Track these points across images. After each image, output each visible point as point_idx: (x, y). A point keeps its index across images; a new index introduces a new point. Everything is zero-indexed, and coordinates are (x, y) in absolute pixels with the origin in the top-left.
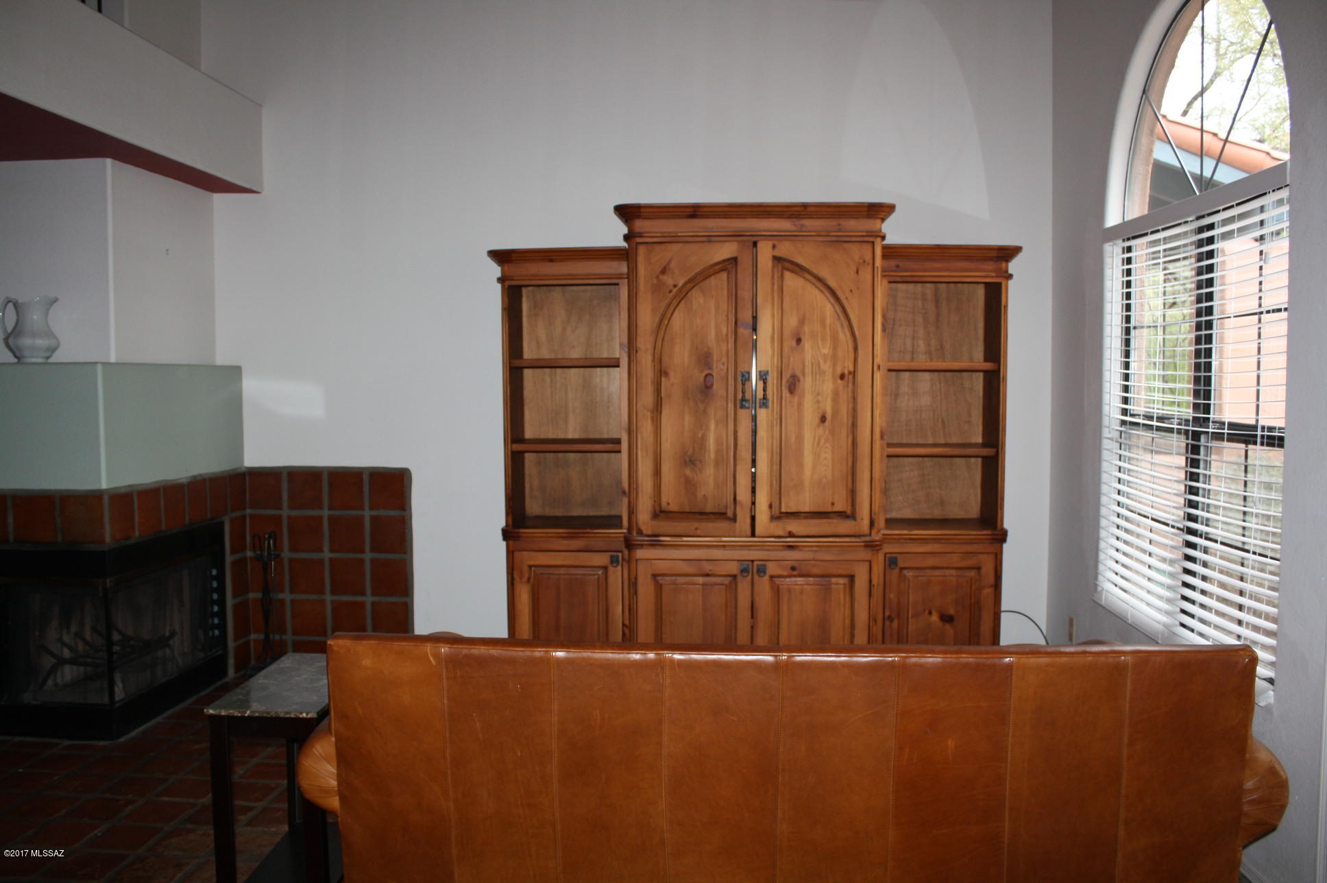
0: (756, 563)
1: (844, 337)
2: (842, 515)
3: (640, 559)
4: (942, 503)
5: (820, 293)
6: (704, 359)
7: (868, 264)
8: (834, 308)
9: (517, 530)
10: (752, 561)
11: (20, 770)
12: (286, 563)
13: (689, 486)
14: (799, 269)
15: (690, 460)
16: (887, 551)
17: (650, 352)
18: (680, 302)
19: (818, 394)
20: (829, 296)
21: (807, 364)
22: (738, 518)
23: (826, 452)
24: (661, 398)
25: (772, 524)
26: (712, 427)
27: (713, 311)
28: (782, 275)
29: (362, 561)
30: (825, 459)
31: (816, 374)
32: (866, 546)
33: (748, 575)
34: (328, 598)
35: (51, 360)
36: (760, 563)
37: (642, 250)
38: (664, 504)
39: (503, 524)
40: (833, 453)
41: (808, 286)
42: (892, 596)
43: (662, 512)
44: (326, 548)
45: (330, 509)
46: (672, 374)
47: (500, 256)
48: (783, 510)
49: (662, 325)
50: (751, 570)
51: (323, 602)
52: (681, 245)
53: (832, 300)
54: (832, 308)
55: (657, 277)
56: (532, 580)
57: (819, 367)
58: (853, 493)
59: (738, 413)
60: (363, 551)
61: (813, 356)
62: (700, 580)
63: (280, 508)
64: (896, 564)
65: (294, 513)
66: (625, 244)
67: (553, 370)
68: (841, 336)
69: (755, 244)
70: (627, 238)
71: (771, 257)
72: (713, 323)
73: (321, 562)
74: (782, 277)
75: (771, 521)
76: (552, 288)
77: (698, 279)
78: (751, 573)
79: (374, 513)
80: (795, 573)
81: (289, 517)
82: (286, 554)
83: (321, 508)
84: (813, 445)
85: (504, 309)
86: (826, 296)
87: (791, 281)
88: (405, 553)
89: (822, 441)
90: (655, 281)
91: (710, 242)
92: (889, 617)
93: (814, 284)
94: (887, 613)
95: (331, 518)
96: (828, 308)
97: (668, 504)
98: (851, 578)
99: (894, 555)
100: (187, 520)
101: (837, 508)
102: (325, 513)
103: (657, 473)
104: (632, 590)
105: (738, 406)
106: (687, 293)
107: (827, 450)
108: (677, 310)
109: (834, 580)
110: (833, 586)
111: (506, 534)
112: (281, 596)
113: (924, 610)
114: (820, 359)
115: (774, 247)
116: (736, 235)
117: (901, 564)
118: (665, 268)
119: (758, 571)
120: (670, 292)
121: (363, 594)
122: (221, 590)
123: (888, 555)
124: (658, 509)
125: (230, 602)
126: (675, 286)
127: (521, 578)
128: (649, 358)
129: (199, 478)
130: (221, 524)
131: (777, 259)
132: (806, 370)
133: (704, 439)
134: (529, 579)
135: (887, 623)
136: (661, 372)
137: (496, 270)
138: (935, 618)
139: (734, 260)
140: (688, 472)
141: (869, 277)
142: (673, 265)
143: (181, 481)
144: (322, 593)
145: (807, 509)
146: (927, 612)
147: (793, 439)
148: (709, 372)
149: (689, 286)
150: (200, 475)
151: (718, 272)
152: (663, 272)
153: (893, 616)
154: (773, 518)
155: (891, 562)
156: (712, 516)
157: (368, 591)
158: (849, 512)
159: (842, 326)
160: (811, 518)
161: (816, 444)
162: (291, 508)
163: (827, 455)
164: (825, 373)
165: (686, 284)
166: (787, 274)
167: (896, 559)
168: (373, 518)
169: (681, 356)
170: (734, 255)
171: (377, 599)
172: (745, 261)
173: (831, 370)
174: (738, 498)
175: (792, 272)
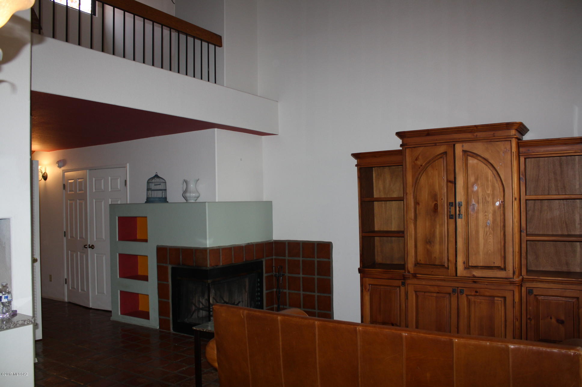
0: (459, 288)
1: (498, 185)
2: (499, 268)
3: (409, 284)
4: (567, 264)
5: (485, 165)
6: (434, 197)
7: (509, 151)
8: (492, 172)
9: (364, 269)
10: (458, 287)
11: (176, 345)
12: (287, 277)
13: (429, 253)
14: (475, 156)
15: (429, 241)
16: (527, 286)
17: (412, 194)
18: (424, 172)
19: (486, 212)
20: (490, 167)
21: (480, 198)
22: (450, 267)
23: (490, 239)
24: (417, 214)
25: (465, 271)
26: (438, 227)
27: (437, 176)
28: (467, 158)
29: (314, 279)
30: (490, 242)
31: (484, 203)
32: (510, 283)
33: (455, 294)
34: (302, 292)
35: (197, 201)
36: (461, 288)
37: (408, 151)
38: (418, 260)
39: (359, 267)
40: (494, 239)
41: (480, 163)
42: (530, 308)
43: (418, 264)
44: (301, 273)
45: (303, 257)
46: (421, 204)
47: (355, 156)
48: (470, 265)
49: (416, 182)
50: (457, 291)
51: (300, 294)
52: (423, 147)
53: (492, 168)
54: (491, 172)
55: (414, 162)
56: (370, 290)
57: (486, 199)
58: (505, 258)
59: (449, 221)
60: (314, 275)
61: (483, 195)
62: (435, 295)
63: (285, 256)
64: (532, 293)
65: (290, 258)
66: (401, 148)
67: (386, 202)
68: (496, 185)
69: (454, 145)
70: (401, 146)
71: (462, 150)
72: (437, 181)
73: (299, 278)
74: (467, 160)
75: (464, 270)
76: (384, 167)
77: (431, 162)
78: (457, 293)
79: (319, 260)
80: (478, 294)
81: (288, 260)
82: (287, 274)
83: (299, 257)
84: (484, 235)
85: (358, 177)
86: (488, 167)
87: (472, 161)
88: (330, 276)
89: (488, 233)
90: (413, 164)
91: (436, 145)
92: (529, 318)
93: (482, 162)
94: (528, 317)
95: (303, 261)
96: (489, 173)
97: (420, 260)
98: (505, 298)
99: (531, 288)
100: (244, 260)
101: (496, 265)
102: (301, 259)
103: (416, 246)
104: (406, 297)
105: (449, 218)
106: (426, 169)
107: (490, 238)
108: (422, 176)
109: (496, 298)
110: (495, 301)
111: (360, 271)
112: (285, 291)
113: (548, 316)
114: (486, 196)
115: (463, 146)
116: (446, 142)
117: (535, 293)
118: (417, 158)
119: (461, 292)
120: (419, 168)
121: (314, 292)
122: (261, 287)
123: (528, 288)
124: (416, 262)
125: (265, 292)
126: (421, 166)
127: (366, 289)
128: (412, 197)
129: (251, 244)
130: (262, 262)
131: (465, 152)
132: (480, 201)
133: (434, 232)
134: (369, 290)
135: (529, 321)
136: (417, 203)
137: (355, 162)
138: (554, 320)
139: (445, 153)
140: (428, 247)
141: (509, 157)
142: (420, 157)
143: (242, 245)
144: (299, 290)
145: (481, 264)
146: (549, 317)
147: (474, 233)
148: (436, 202)
149: (428, 165)
150: (251, 243)
151: (439, 159)
152: (416, 160)
153: (531, 318)
154: (466, 268)
155: (530, 292)
156: (439, 266)
157: (316, 291)
158: (502, 267)
159: (497, 180)
160: (484, 269)
161: (485, 235)
162: (289, 256)
163: (491, 240)
164: (488, 202)
165: (426, 164)
166: (469, 158)
167: (532, 290)
168: (318, 261)
169: (425, 196)
170: (445, 151)
171: (319, 294)
172: (450, 153)
173: (492, 201)
174: (449, 259)
175: (472, 157)
